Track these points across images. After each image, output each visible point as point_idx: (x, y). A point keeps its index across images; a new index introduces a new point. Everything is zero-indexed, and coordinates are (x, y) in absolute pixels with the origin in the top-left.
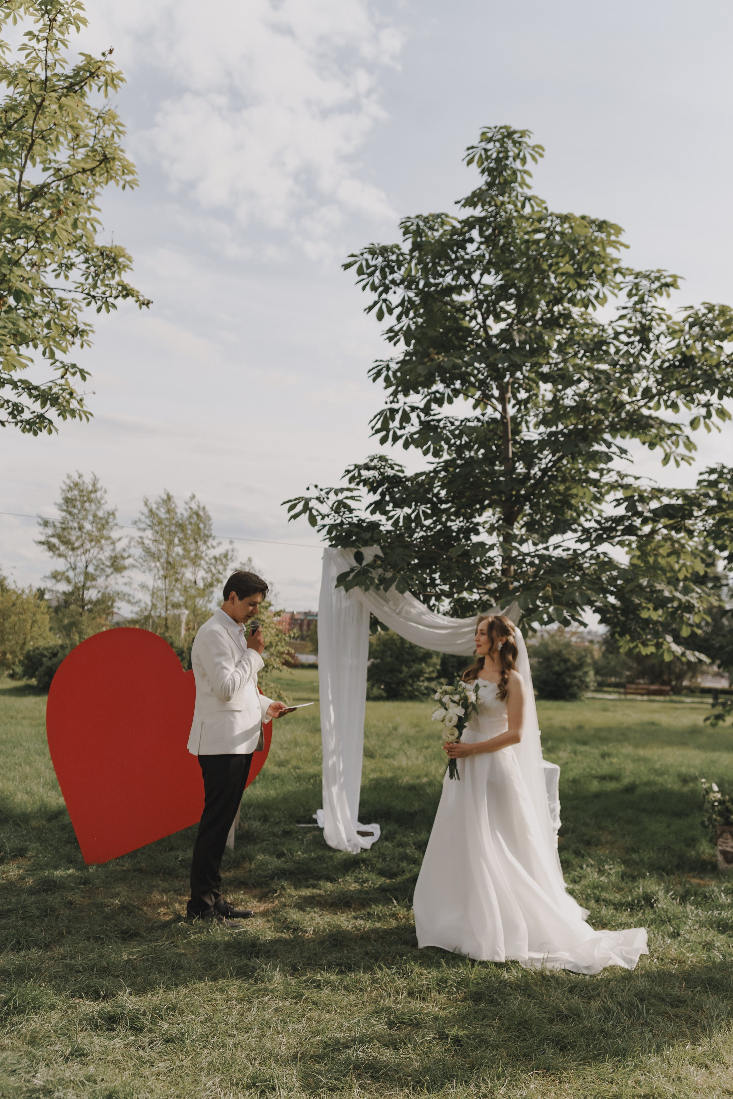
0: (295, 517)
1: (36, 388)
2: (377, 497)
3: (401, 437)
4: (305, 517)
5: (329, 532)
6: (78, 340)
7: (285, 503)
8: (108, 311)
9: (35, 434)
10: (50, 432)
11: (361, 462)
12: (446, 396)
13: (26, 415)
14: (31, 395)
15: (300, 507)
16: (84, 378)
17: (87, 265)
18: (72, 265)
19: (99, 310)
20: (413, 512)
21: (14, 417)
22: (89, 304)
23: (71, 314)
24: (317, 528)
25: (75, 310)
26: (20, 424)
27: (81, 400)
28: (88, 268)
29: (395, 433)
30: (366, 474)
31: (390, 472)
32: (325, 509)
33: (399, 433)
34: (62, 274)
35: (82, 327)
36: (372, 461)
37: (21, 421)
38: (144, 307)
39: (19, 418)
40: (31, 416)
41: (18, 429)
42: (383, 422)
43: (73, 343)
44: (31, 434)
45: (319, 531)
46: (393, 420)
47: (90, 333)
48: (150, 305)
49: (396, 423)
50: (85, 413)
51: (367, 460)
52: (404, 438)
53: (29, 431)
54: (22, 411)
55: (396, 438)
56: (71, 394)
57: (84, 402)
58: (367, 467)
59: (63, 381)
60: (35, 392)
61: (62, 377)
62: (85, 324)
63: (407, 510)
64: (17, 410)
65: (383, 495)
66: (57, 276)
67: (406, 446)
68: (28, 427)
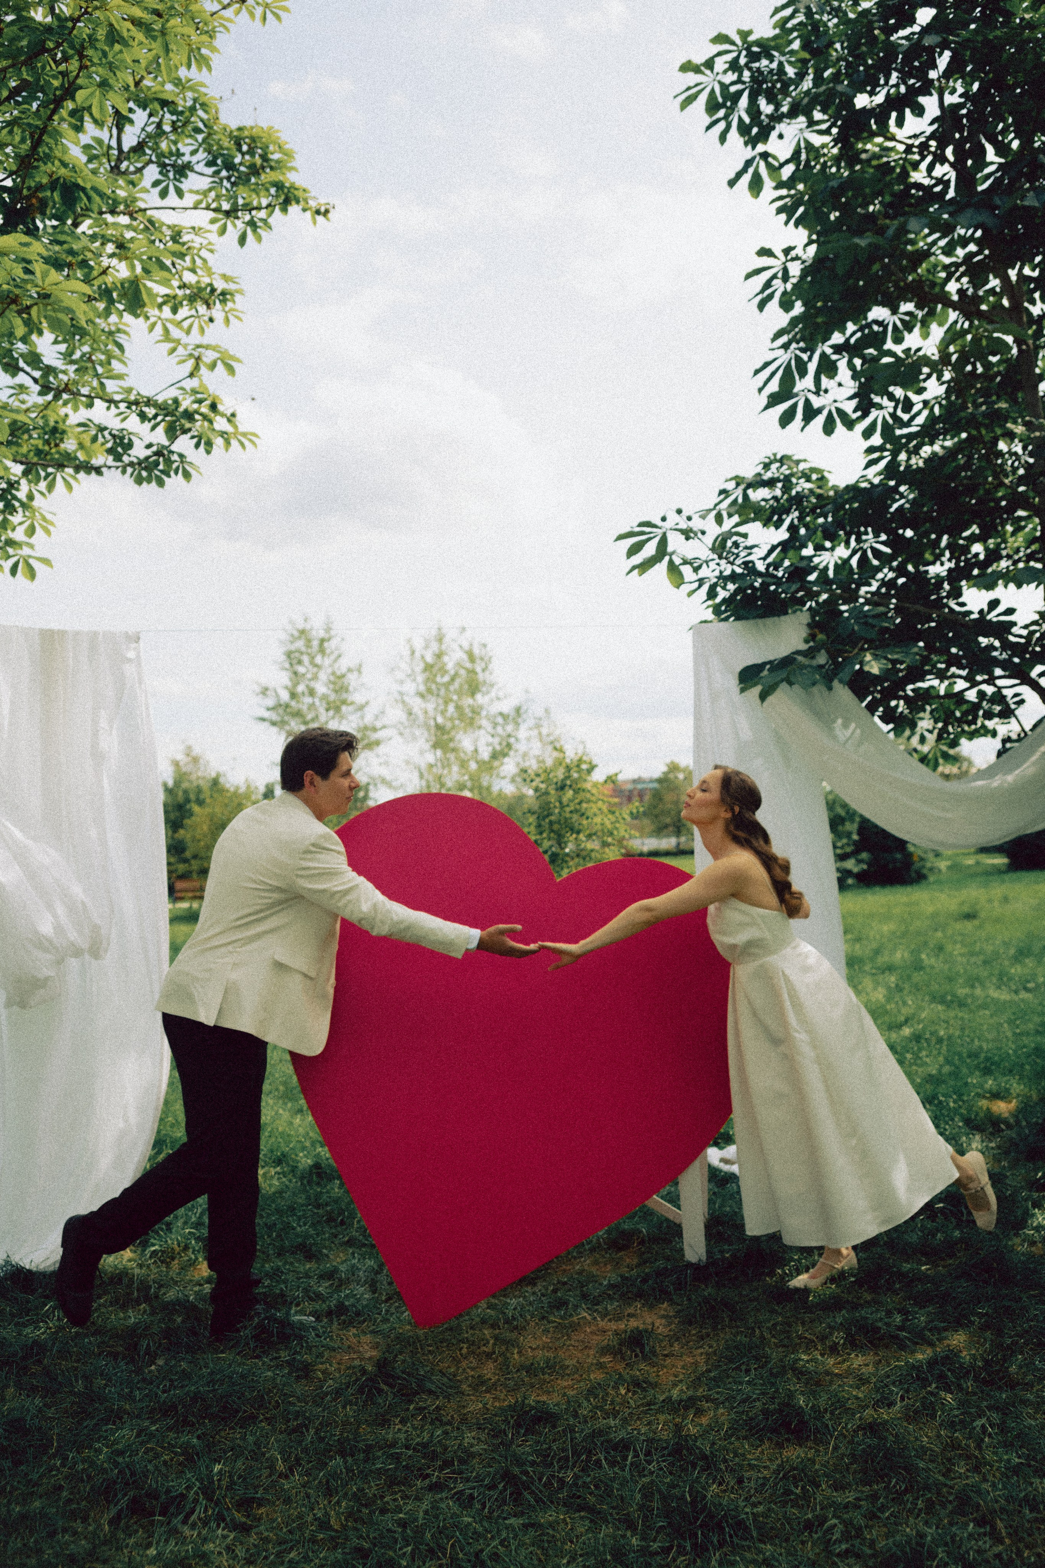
0: (645, 566)
1: (149, 402)
2: (782, 534)
3: (819, 411)
4: (662, 567)
5: (712, 594)
6: (217, 311)
7: (621, 537)
8: (259, 239)
9: (161, 483)
10: (187, 475)
11: (749, 473)
12: (890, 328)
13: (139, 451)
14: (143, 416)
15: (650, 549)
16: (231, 370)
17: (214, 169)
18: (188, 166)
19: (242, 240)
20: (854, 552)
21: (118, 458)
22: (223, 231)
23: (199, 262)
24: (686, 588)
25: (204, 253)
26: (129, 470)
27: (233, 415)
28: (217, 173)
29: (807, 402)
30: (759, 495)
31: (802, 486)
32: (699, 549)
33: (816, 402)
34: (171, 189)
35: (220, 285)
36: (767, 466)
37: (131, 464)
38: (320, 219)
39: (126, 459)
40: (149, 452)
41: (127, 480)
42: (782, 380)
43: (211, 320)
44: (154, 484)
45: (690, 594)
46: (803, 373)
47: (238, 297)
48: (330, 215)
49: (808, 382)
50: (244, 435)
51: (759, 469)
52: (825, 413)
53: (149, 481)
54: (130, 445)
55: (810, 413)
56: (213, 407)
57: (239, 417)
58: (759, 483)
59: (193, 383)
60: (150, 411)
61: (191, 375)
62: (225, 278)
63: (842, 552)
64: (122, 444)
65: (793, 529)
66: (164, 194)
67: (829, 428)
68: (144, 474)
